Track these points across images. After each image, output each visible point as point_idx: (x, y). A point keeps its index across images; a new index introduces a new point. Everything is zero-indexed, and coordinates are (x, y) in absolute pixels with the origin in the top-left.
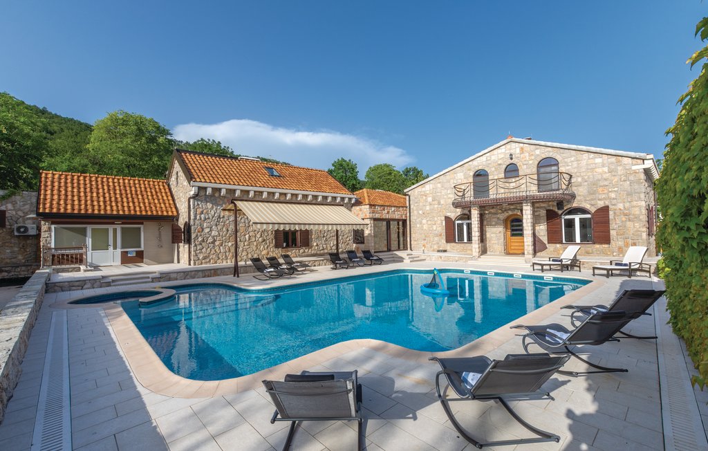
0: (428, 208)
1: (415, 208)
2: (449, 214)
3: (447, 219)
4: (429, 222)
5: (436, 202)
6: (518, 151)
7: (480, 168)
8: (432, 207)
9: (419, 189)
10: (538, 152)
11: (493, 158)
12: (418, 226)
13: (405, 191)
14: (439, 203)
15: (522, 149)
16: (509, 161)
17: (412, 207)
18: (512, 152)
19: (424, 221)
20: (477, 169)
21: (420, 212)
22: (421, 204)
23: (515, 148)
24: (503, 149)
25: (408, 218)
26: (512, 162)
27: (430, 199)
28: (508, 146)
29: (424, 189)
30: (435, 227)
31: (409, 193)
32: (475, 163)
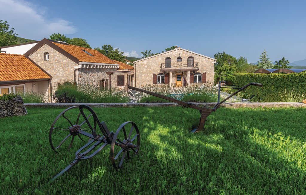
0: (145, 70)
1: (138, 70)
2: (154, 73)
3: (154, 75)
4: (145, 76)
5: (149, 68)
6: (182, 53)
7: (168, 57)
8: (147, 70)
9: (141, 62)
10: (188, 54)
11: (173, 54)
12: (140, 77)
13: (134, 62)
14: (150, 68)
15: (183, 52)
16: (179, 56)
17: (137, 69)
18: (180, 53)
19: (143, 75)
20: (167, 57)
21: (141, 72)
22: (141, 68)
23: (181, 52)
24: (177, 51)
25: (135, 74)
26: (180, 56)
27: (146, 67)
28: (179, 51)
29: (143, 62)
30: (148, 78)
31: (136, 63)
32: (166, 55)
